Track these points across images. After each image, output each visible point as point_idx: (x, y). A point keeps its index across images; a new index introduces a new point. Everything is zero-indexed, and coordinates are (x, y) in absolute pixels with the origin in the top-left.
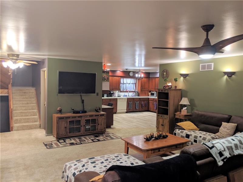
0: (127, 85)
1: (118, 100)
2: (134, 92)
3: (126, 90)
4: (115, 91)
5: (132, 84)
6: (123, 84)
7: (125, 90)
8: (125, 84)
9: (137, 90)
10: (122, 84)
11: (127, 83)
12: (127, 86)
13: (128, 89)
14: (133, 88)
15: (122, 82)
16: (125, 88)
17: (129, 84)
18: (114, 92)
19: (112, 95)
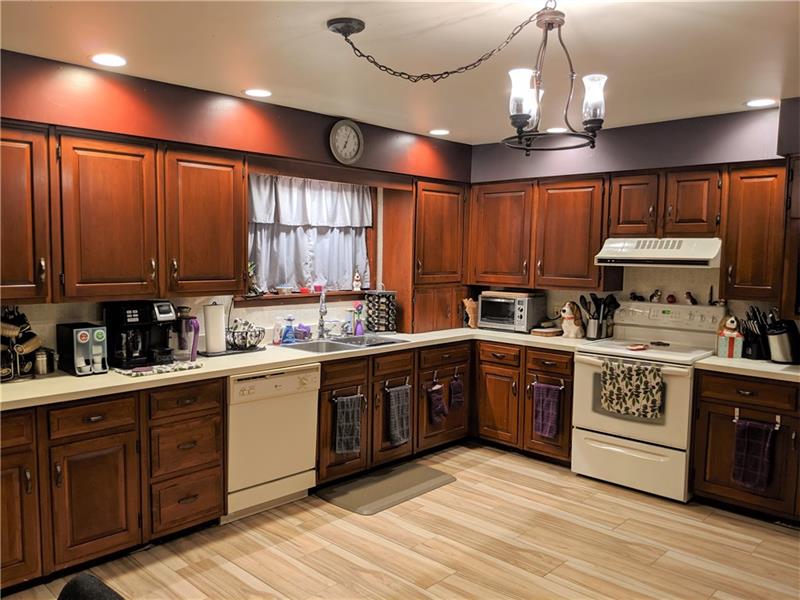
0: (309, 240)
1: (235, 392)
2: (360, 296)
3: (301, 282)
4: (200, 300)
5: (345, 230)
6: (276, 228)
7: (289, 287)
8: (288, 229)
9: (380, 284)
10: (263, 235)
11: (307, 227)
12: (306, 254)
13: (314, 276)
14: (355, 268)
15: (262, 213)
16: (289, 269)
17: (323, 231)
18: (194, 304)
19: (173, 343)
